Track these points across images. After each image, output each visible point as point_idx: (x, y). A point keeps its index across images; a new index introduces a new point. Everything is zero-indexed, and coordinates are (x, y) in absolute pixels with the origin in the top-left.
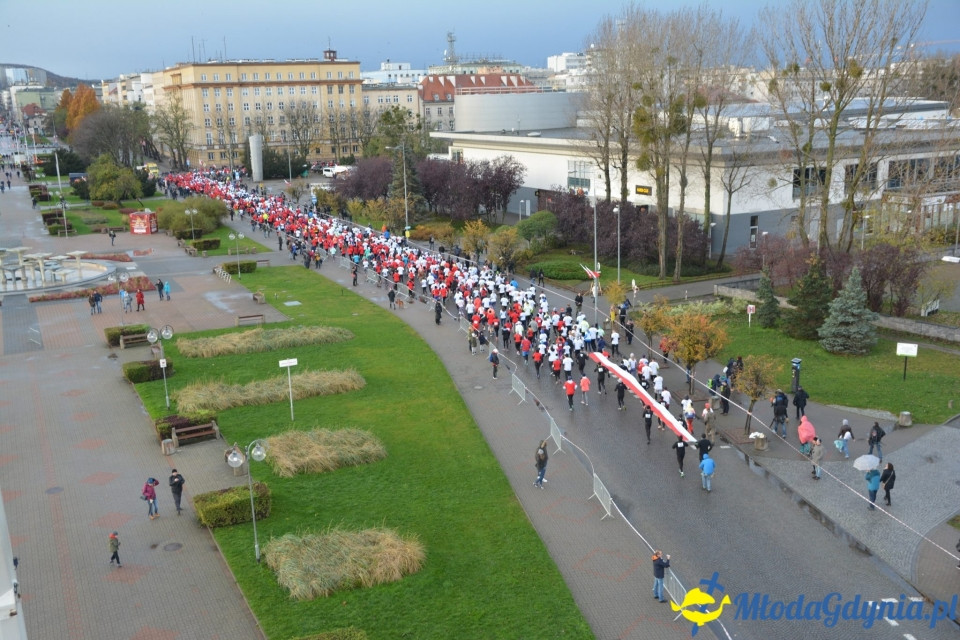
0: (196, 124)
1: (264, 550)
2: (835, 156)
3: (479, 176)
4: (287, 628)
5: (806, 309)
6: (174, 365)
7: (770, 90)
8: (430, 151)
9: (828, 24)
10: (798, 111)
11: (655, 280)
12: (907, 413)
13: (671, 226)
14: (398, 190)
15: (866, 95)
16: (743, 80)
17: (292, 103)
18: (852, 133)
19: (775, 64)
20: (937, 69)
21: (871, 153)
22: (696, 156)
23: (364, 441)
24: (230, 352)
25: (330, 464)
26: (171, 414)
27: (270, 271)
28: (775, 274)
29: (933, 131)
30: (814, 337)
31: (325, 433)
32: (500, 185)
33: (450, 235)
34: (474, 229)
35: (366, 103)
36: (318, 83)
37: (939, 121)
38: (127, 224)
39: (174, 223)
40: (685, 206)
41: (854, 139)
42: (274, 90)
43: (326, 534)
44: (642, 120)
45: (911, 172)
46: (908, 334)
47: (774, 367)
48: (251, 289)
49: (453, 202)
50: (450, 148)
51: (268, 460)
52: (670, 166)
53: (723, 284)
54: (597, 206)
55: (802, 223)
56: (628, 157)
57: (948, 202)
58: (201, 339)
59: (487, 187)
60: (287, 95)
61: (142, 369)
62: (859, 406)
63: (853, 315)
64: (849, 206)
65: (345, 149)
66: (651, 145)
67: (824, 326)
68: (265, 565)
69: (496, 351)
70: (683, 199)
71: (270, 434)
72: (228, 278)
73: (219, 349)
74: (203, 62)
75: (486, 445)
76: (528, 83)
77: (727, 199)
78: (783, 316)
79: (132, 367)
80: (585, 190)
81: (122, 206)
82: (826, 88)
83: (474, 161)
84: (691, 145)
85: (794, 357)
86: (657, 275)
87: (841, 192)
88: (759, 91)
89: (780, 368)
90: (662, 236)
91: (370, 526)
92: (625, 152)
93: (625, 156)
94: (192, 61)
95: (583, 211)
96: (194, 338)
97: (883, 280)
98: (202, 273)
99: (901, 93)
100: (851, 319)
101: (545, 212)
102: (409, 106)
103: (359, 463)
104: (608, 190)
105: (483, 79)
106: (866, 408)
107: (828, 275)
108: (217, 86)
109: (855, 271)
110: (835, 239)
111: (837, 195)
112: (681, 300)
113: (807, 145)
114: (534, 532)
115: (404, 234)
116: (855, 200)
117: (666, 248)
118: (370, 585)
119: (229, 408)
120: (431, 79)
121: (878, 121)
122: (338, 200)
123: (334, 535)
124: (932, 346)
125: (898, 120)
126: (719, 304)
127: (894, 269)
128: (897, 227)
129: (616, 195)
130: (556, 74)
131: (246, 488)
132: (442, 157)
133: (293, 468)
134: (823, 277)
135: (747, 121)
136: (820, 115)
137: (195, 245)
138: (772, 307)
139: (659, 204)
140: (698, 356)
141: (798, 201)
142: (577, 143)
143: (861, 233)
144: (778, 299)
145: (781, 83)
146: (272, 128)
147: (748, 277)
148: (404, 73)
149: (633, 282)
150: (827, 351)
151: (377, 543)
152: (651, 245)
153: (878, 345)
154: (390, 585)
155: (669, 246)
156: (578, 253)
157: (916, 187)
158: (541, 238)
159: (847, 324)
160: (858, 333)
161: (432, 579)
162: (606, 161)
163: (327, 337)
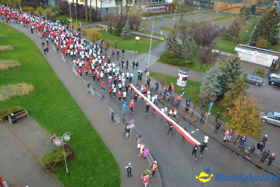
4: (0, 108)
5: (118, 29)
11: (85, 23)
12: (137, 51)
13: (88, 10)
23: (15, 62)
25: (7, 69)
28: (111, 22)
30: (119, 36)
31: (4, 61)
33: (33, 10)
34: (39, 9)
40: (91, 5)
43: (8, 85)
46: (138, 35)
47: (111, 42)
49: (33, 1)
53: (101, 24)
54: (71, 4)
55: (117, 10)
57: (146, 7)
62: (128, 50)
63: (127, 31)
64: (126, 6)
67: (122, 33)
69: (47, 40)
70: (91, 3)
75: (47, 62)
77: (101, 4)
78: (113, 31)
85: (115, 40)
86: (86, 21)
89: (112, 42)
90: (86, 12)
91: (19, 83)
95: (67, 5)
97: (133, 24)
100: (127, 32)
101: (58, 5)
103: (15, 68)
104: (73, 0)
106: (130, 50)
107: (123, 22)
109: (127, 22)
110: (124, 14)
111: (124, 4)
112: (91, 27)
115: (20, 9)
116: (128, 6)
117: (87, 15)
118: (21, 96)
123: (10, 86)
124: (142, 38)
126: (100, 29)
127: (135, 21)
128: (136, 12)
129: (75, 2)
134: (121, 22)
138: (111, 29)
139: (85, 4)
140: (95, 40)
141: (116, 5)
143: (129, 13)
144: (112, 27)
147: (106, 22)
149: (80, 23)
150: (122, 39)
151: (22, 86)
152: (84, 14)
153: (132, 37)
154: (26, 95)
155: (88, 15)
156: (67, 16)
157: (140, 3)
158: (57, 12)
159: (126, 33)
160: (128, 35)
161: (36, 93)
163: (1, 37)
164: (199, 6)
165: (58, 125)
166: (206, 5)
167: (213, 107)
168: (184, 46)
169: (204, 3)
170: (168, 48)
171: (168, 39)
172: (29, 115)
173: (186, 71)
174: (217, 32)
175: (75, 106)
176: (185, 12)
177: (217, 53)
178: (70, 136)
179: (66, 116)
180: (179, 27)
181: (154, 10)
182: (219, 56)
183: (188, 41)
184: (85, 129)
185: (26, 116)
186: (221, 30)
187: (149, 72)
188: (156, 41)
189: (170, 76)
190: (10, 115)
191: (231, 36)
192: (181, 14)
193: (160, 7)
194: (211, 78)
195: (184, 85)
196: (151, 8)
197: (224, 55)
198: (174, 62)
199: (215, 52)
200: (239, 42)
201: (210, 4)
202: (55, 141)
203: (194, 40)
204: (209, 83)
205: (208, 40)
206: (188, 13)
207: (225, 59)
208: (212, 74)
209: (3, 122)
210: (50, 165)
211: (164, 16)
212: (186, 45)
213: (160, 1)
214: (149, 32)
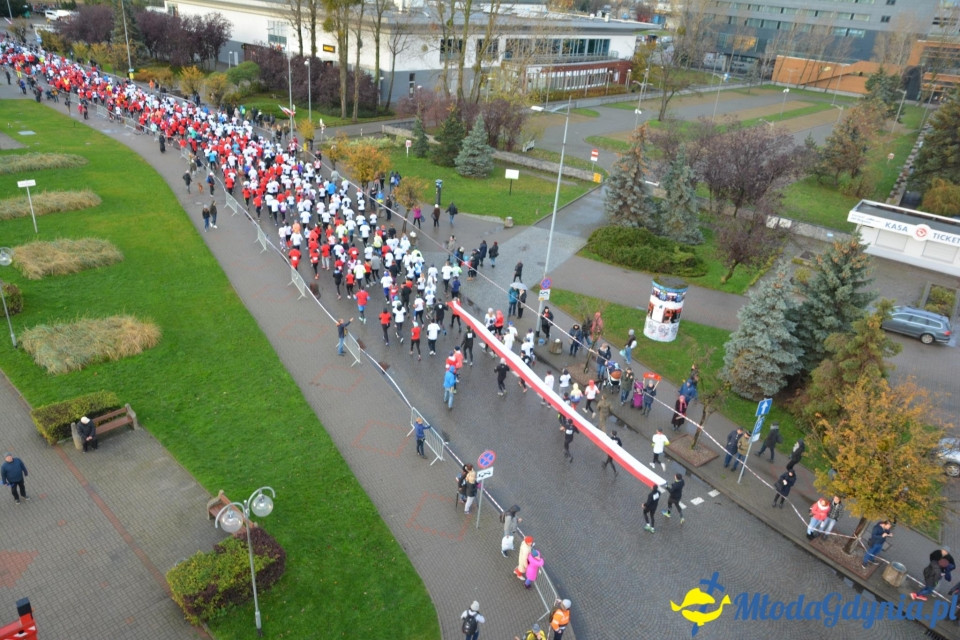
1: (20, 338)
2: (469, 32)
3: (193, 29)
4: (47, 397)
5: (447, 144)
8: (148, 4)
11: (338, 120)
12: (510, 218)
13: (350, 78)
14: (121, 37)
18: (480, 15)
21: (493, 32)
22: (368, 24)
23: (103, 247)
25: (74, 268)
27: (1, 103)
28: (426, 118)
30: (451, 165)
31: (67, 242)
33: (170, 78)
34: (188, 73)
40: (361, 62)
41: (481, 19)
43: (75, 322)
45: (520, 48)
46: (514, 164)
47: (423, 185)
49: (171, 50)
50: (166, 3)
52: (349, 30)
53: (389, 125)
54: (292, 59)
55: (445, 81)
56: (317, 20)
57: (542, 71)
63: (478, 149)
64: (477, 69)
66: (334, 12)
67: (459, 157)
68: (23, 350)
69: (212, 174)
70: (358, 57)
71: (15, 245)
75: (207, 248)
77: (392, 58)
78: (431, 150)
80: (282, 45)
83: (187, 15)
84: (365, 14)
85: (437, 179)
86: (340, 116)
87: (473, 59)
89: (427, 186)
90: (343, 85)
91: (113, 314)
92: (313, 16)
93: (314, 19)
97: (499, 125)
100: (477, 152)
101: (250, 63)
103: (100, 265)
104: (301, 47)
106: (484, 214)
107: (463, 120)
109: (479, 119)
110: (467, 94)
111: (470, 62)
112: (358, 136)
113: (449, 21)
114: (247, 312)
115: (128, 76)
116: (482, 66)
117: (346, 95)
118: (117, 359)
121: (498, 7)
122: (63, 42)
123: (82, 323)
124: (528, 173)
125: (511, 9)
126: (385, 140)
127: (506, 117)
128: (509, 87)
129: (307, 51)
132: (159, 10)
133: (40, 272)
134: (459, 121)
138: (423, 142)
139: (341, 60)
141: (443, 64)
142: (275, 5)
143: (485, 90)
144: (428, 136)
147: (404, 120)
149: (321, 121)
150: (460, 175)
151: (120, 327)
152: (335, 93)
153: (494, 171)
154: (133, 357)
155: (349, 94)
156: (278, 97)
157: (523, 58)
158: (247, 83)
159: (474, 155)
160: (481, 162)
161: (167, 351)
162: (298, 23)
163: (63, 163)
164: (723, 69)
165: (233, 462)
166: (747, 66)
167: (769, 416)
168: (671, 203)
169: (739, 58)
170: (616, 207)
171: (615, 179)
172: (140, 423)
173: (678, 288)
174: (784, 157)
175: (294, 400)
176: (675, 88)
177: (786, 228)
178: (274, 500)
179: (261, 431)
180: (656, 140)
181: (571, 81)
182: (792, 240)
183: (684, 187)
184: (325, 478)
185: (130, 426)
186: (797, 152)
187: (549, 291)
188: (575, 184)
189: (620, 306)
190: (77, 421)
191: (834, 173)
192: (661, 95)
193: (590, 72)
194: (763, 315)
195: (669, 338)
196: (560, 74)
197: (811, 235)
198: (635, 257)
199: (777, 226)
200: (862, 191)
201: (761, 63)
202: (221, 517)
203: (706, 185)
204: (754, 332)
205: (754, 184)
206: (687, 92)
207: (814, 252)
208: (768, 300)
209: (54, 444)
210: (200, 599)
211: (605, 102)
212: (676, 202)
213: (591, 50)
214: (551, 154)
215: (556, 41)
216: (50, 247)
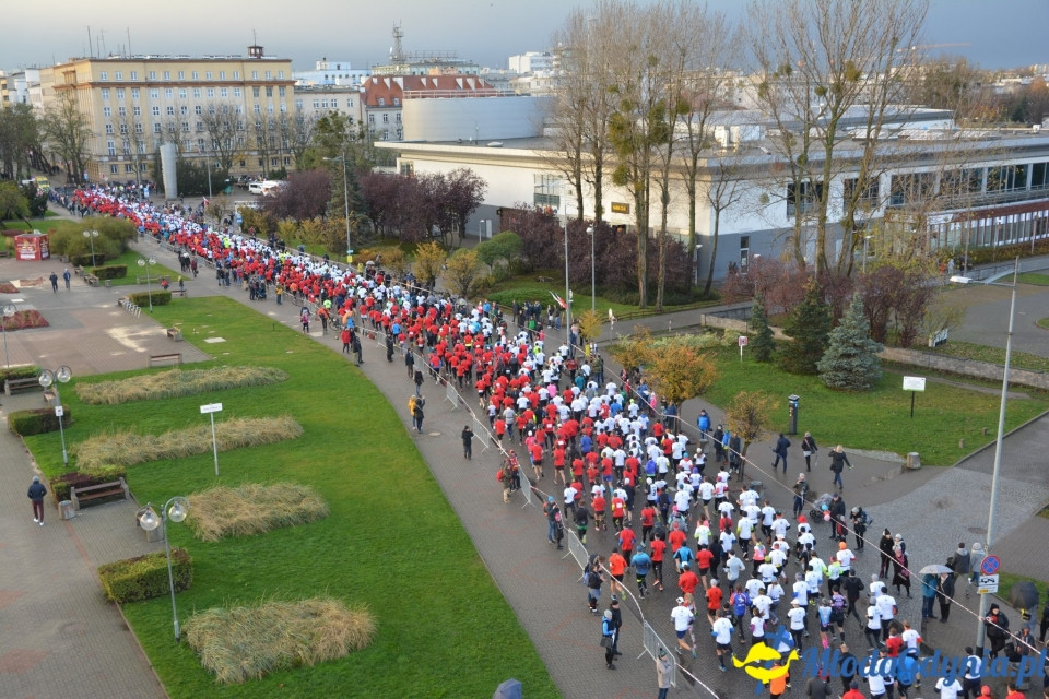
0: (95, 130)
1: (184, 627)
2: (832, 170)
3: (432, 193)
5: (804, 339)
6: (73, 415)
7: (760, 95)
8: (374, 164)
9: (822, 20)
10: (792, 118)
11: (635, 309)
12: (915, 454)
13: (652, 249)
14: (338, 209)
15: (866, 103)
16: (730, 85)
17: (211, 106)
18: (850, 144)
19: (765, 65)
20: (941, 74)
21: (871, 167)
22: (679, 169)
23: (302, 497)
24: (140, 398)
25: (263, 526)
26: (68, 471)
27: (188, 303)
28: (769, 301)
29: (937, 142)
30: (813, 371)
31: (256, 488)
32: (457, 202)
33: (400, 260)
34: (427, 252)
35: (299, 108)
36: (242, 84)
37: (944, 131)
38: (11, 248)
39: (70, 247)
40: (668, 225)
41: (852, 150)
42: (190, 90)
43: (258, 606)
44: (619, 127)
45: (916, 187)
46: (915, 366)
47: (770, 402)
48: (164, 324)
49: (402, 222)
50: (398, 160)
51: (188, 522)
52: (652, 181)
53: (712, 314)
54: (569, 226)
55: (797, 244)
56: (603, 170)
57: (955, 220)
58: (106, 383)
59: (441, 206)
60: (205, 98)
61: (33, 418)
62: (863, 448)
63: (855, 346)
64: (848, 224)
65: (275, 161)
66: (629, 157)
67: (824, 359)
68: (187, 645)
70: (665, 218)
71: (190, 493)
72: (137, 312)
73: (127, 394)
74: (102, 57)
75: (445, 499)
76: (487, 85)
77: (715, 217)
78: (778, 349)
79: (20, 417)
80: (554, 208)
81: (5, 228)
82: (822, 92)
83: (426, 175)
84: (673, 156)
85: (790, 394)
86: (637, 304)
87: (840, 209)
88: (749, 97)
89: (776, 406)
90: (642, 259)
91: (310, 596)
92: (599, 164)
93: (599, 169)
94: (88, 55)
95: (551, 231)
96: (97, 382)
97: (888, 307)
98: (105, 306)
99: (903, 100)
100: (854, 351)
101: (508, 233)
102: (349, 112)
103: (296, 523)
104: (581, 208)
105: (435, 81)
106: (871, 449)
107: (827, 302)
108: (121, 85)
109: (856, 296)
110: (834, 261)
111: (835, 213)
112: (665, 332)
113: (801, 157)
115: (345, 259)
116: (856, 218)
117: (647, 273)
118: (311, 664)
119: (140, 463)
120: (375, 80)
121: (878, 129)
122: (268, 220)
123: (268, 608)
124: (941, 380)
125: (899, 130)
126: (708, 336)
127: (898, 295)
128: (900, 248)
129: (590, 214)
130: (519, 76)
131: (162, 556)
132: (387, 170)
133: (218, 531)
134: (821, 304)
135: (735, 130)
136: (815, 124)
137: (96, 273)
138: (766, 338)
139: (639, 224)
141: (793, 220)
142: (545, 154)
143: (861, 255)
145: (772, 89)
146: (188, 136)
147: (739, 306)
148: (344, 73)
149: (610, 312)
150: (826, 386)
151: (320, 615)
152: (630, 271)
153: (883, 379)
154: (335, 662)
155: (651, 271)
156: (547, 280)
157: (921, 203)
158: (504, 262)
159: (848, 356)
160: (861, 366)
161: (384, 654)
162: (577, 175)
163: (256, 379)
181: (1004, 232)
187: (996, 577)
188: (1025, 396)
193: (1039, 215)
196: (986, 223)
213: (1037, 180)
214: (978, 350)
215: (977, 172)
216: (232, 494)
